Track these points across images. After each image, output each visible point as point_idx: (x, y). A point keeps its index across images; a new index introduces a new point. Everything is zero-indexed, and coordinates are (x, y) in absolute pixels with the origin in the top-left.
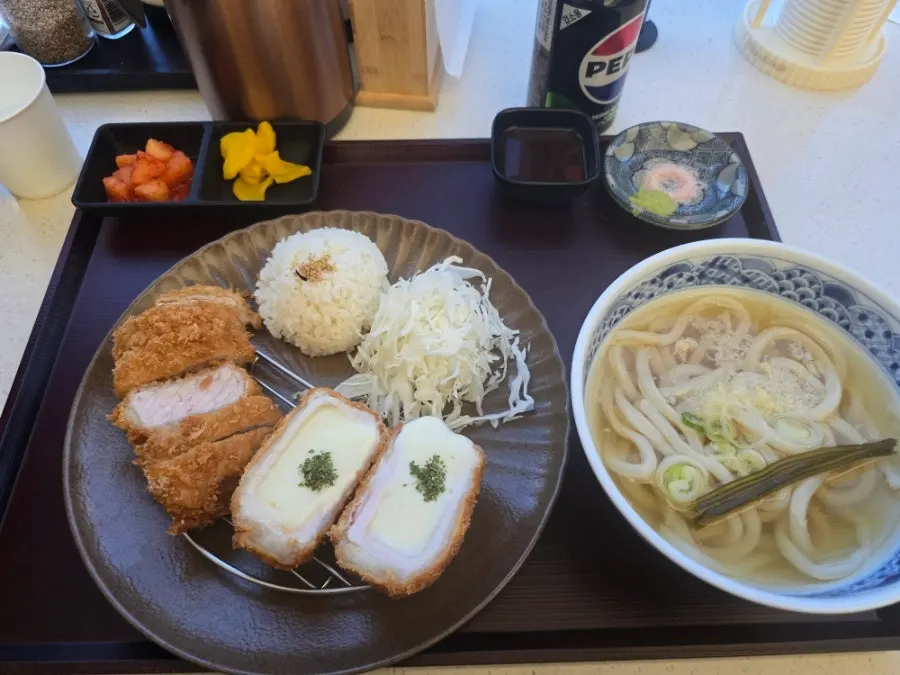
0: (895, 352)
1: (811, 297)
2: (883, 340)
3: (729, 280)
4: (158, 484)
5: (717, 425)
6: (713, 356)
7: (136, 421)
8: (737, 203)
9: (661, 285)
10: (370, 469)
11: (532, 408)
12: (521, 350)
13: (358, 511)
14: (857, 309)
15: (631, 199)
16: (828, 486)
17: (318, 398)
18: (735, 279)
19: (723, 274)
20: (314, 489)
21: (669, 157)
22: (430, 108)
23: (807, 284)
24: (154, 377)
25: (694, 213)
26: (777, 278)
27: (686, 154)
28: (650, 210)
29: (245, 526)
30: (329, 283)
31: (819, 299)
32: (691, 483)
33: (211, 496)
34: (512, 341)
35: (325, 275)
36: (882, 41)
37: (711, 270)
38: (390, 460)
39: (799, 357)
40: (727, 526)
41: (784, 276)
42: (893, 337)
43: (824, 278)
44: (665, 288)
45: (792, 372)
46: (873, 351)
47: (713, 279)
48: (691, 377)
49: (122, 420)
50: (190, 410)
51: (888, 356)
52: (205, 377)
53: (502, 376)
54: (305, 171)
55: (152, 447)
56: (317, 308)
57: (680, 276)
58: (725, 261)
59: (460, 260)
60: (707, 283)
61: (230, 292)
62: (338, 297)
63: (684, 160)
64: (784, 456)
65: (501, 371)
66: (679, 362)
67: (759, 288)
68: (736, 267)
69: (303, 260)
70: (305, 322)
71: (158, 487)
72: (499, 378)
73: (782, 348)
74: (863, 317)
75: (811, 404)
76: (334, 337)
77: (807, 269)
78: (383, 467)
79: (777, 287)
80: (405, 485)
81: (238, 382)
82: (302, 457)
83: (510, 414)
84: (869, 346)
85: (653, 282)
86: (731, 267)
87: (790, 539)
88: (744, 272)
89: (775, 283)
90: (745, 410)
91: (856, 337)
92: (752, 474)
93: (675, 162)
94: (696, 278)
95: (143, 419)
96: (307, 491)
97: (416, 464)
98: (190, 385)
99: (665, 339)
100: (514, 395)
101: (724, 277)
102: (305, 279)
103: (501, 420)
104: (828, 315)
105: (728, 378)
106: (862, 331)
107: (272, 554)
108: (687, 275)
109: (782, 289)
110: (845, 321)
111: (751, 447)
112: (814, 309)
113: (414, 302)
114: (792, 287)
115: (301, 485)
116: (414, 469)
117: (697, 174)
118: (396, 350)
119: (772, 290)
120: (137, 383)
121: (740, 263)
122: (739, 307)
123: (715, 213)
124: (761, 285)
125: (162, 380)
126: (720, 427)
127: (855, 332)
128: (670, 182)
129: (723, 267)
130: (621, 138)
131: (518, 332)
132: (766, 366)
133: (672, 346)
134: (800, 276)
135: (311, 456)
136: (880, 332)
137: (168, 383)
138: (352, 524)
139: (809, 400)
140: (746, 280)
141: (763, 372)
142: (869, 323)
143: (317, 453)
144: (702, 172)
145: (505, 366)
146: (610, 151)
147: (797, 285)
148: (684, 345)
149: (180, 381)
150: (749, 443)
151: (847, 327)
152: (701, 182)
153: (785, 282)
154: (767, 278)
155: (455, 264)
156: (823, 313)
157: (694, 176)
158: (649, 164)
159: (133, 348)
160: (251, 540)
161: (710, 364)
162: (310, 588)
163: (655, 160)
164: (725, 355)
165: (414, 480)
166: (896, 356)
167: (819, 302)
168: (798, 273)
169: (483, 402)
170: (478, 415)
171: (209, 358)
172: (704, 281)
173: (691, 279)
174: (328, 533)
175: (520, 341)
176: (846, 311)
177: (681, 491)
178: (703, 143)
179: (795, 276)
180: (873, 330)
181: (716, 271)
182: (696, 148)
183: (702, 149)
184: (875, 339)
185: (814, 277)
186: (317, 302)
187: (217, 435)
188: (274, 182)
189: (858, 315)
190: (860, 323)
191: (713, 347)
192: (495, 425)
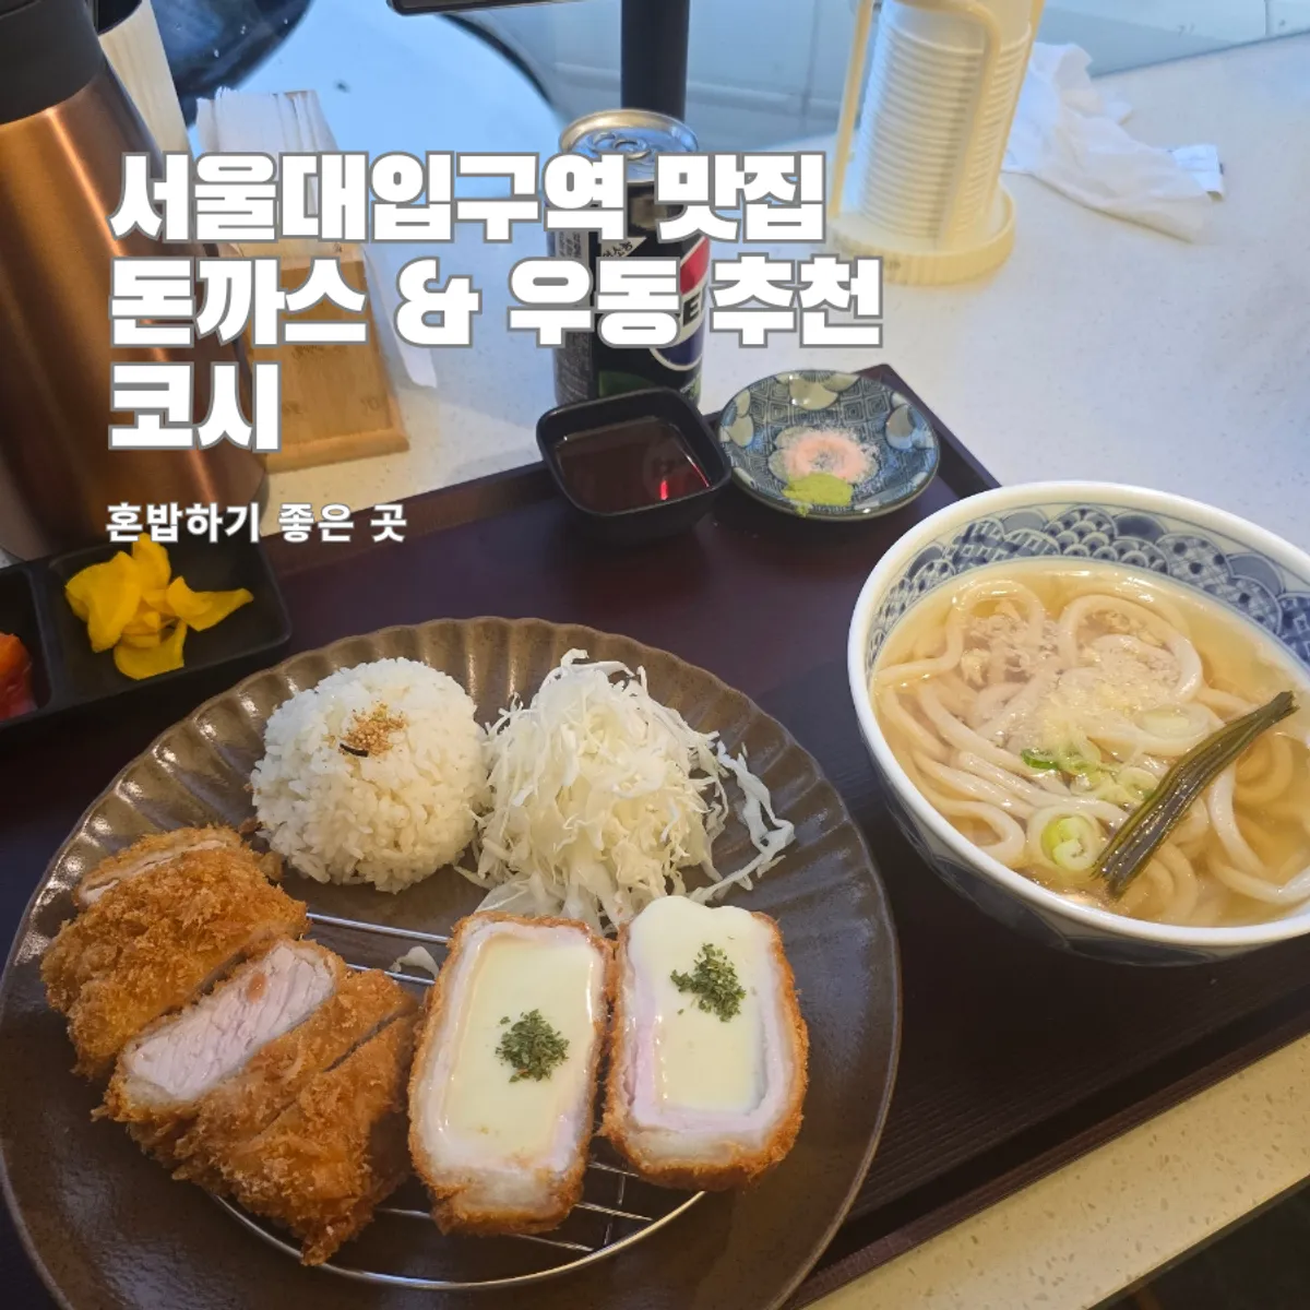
0: (1237, 580)
1: (1103, 544)
2: (1217, 569)
3: (992, 554)
4: (266, 1178)
5: (1073, 752)
6: (1017, 665)
7: (158, 1097)
8: (931, 459)
9: (911, 588)
10: (611, 1010)
11: (793, 838)
12: (736, 758)
13: (631, 1080)
14: (1168, 540)
15: (787, 493)
16: (1242, 782)
17: (475, 934)
18: (1000, 551)
19: (983, 548)
20: (539, 1078)
21: (805, 423)
22: (402, 446)
23: (1094, 527)
24: (159, 1009)
25: (878, 491)
26: (1053, 533)
27: (828, 413)
28: (820, 501)
29: (454, 1184)
30: (405, 748)
31: (1115, 544)
32: (1080, 840)
33: (361, 1167)
34: (715, 751)
35: (394, 737)
36: (1007, 202)
37: (967, 546)
38: (638, 983)
39: (1125, 629)
40: (1151, 882)
41: (1060, 525)
42: (1227, 560)
43: (1113, 511)
44: (916, 591)
45: (1126, 651)
46: (1209, 589)
47: (971, 560)
48: (1006, 702)
49: (131, 1105)
50: (250, 1042)
51: (1231, 589)
52: (248, 978)
53: (723, 809)
54: (241, 597)
55: (214, 1126)
56: (394, 797)
57: (931, 567)
58: (981, 529)
59: (582, 654)
60: (965, 568)
61: (209, 832)
62: (426, 765)
63: (828, 421)
64: (1174, 762)
65: (719, 800)
66: (978, 688)
67: (1033, 554)
68: (996, 533)
69: (347, 725)
70: (383, 829)
71: (265, 1184)
72: (721, 814)
73: (1097, 625)
74: (1180, 548)
75: (1170, 682)
76: (436, 839)
77: (1086, 507)
78: (630, 999)
79: (1056, 544)
80: (681, 1012)
81: (313, 965)
82: (495, 1036)
83: (765, 860)
84: (1201, 585)
85: (902, 584)
86: (991, 535)
87: (1235, 867)
88: (1008, 538)
89: (1052, 541)
90: (1095, 717)
91: (1180, 578)
92: (1148, 800)
93: (816, 427)
94: (951, 566)
95: (170, 1088)
96: (529, 1086)
97: (680, 974)
98: (228, 1001)
99: (946, 663)
100: (757, 830)
101: (984, 552)
102: (364, 754)
103: (753, 875)
104: (1134, 561)
105: (1053, 685)
106: (1186, 567)
107: (519, 1210)
108: (938, 563)
109: (1063, 546)
110: (1158, 562)
111: (1126, 764)
112: (1113, 560)
113: (564, 728)
114: (1076, 538)
115: (514, 1079)
116: (682, 983)
117: (855, 436)
118: (560, 815)
119: (1050, 552)
120: (131, 1031)
121: (1000, 525)
122: (1018, 588)
123: (908, 481)
124: (1034, 549)
125: (173, 1011)
126: (1077, 753)
127: (1176, 572)
128: (824, 459)
129: (981, 539)
130: (731, 412)
131: (716, 734)
132: (1089, 653)
133: (958, 670)
134: (1082, 519)
135: (507, 1028)
136: (1209, 559)
137: (186, 1010)
138: (631, 1102)
139: (1165, 679)
140: (1014, 549)
141: (1090, 664)
142: (1190, 554)
143: (516, 1019)
144: (860, 431)
145: (721, 790)
146: (724, 436)
147: (1081, 534)
148: (973, 662)
149: (206, 1001)
150: (1122, 762)
151: (1163, 569)
152: (866, 446)
153: (1066, 534)
154: (1039, 536)
155: (577, 661)
156: (1126, 562)
157: (851, 439)
158: (782, 440)
159: (94, 975)
160: (473, 1202)
161: (1018, 677)
162: (586, 1254)
163: (787, 432)
164: (1033, 658)
165: (689, 999)
166: (1240, 584)
167: (1116, 548)
168: (1077, 515)
169: (714, 857)
170: (713, 882)
171: (245, 942)
172: (961, 566)
173: (944, 568)
174: (602, 1132)
175: (726, 745)
176: (1155, 547)
177: (1074, 856)
178: (847, 391)
179: (1075, 521)
180: (1198, 561)
181: (972, 547)
182: (838, 401)
183: (846, 399)
184: (1205, 572)
185: (1100, 515)
186: (395, 784)
187: (327, 1060)
188: (190, 630)
189: (1171, 548)
190: (1178, 558)
191: (1012, 653)
192: (749, 886)
